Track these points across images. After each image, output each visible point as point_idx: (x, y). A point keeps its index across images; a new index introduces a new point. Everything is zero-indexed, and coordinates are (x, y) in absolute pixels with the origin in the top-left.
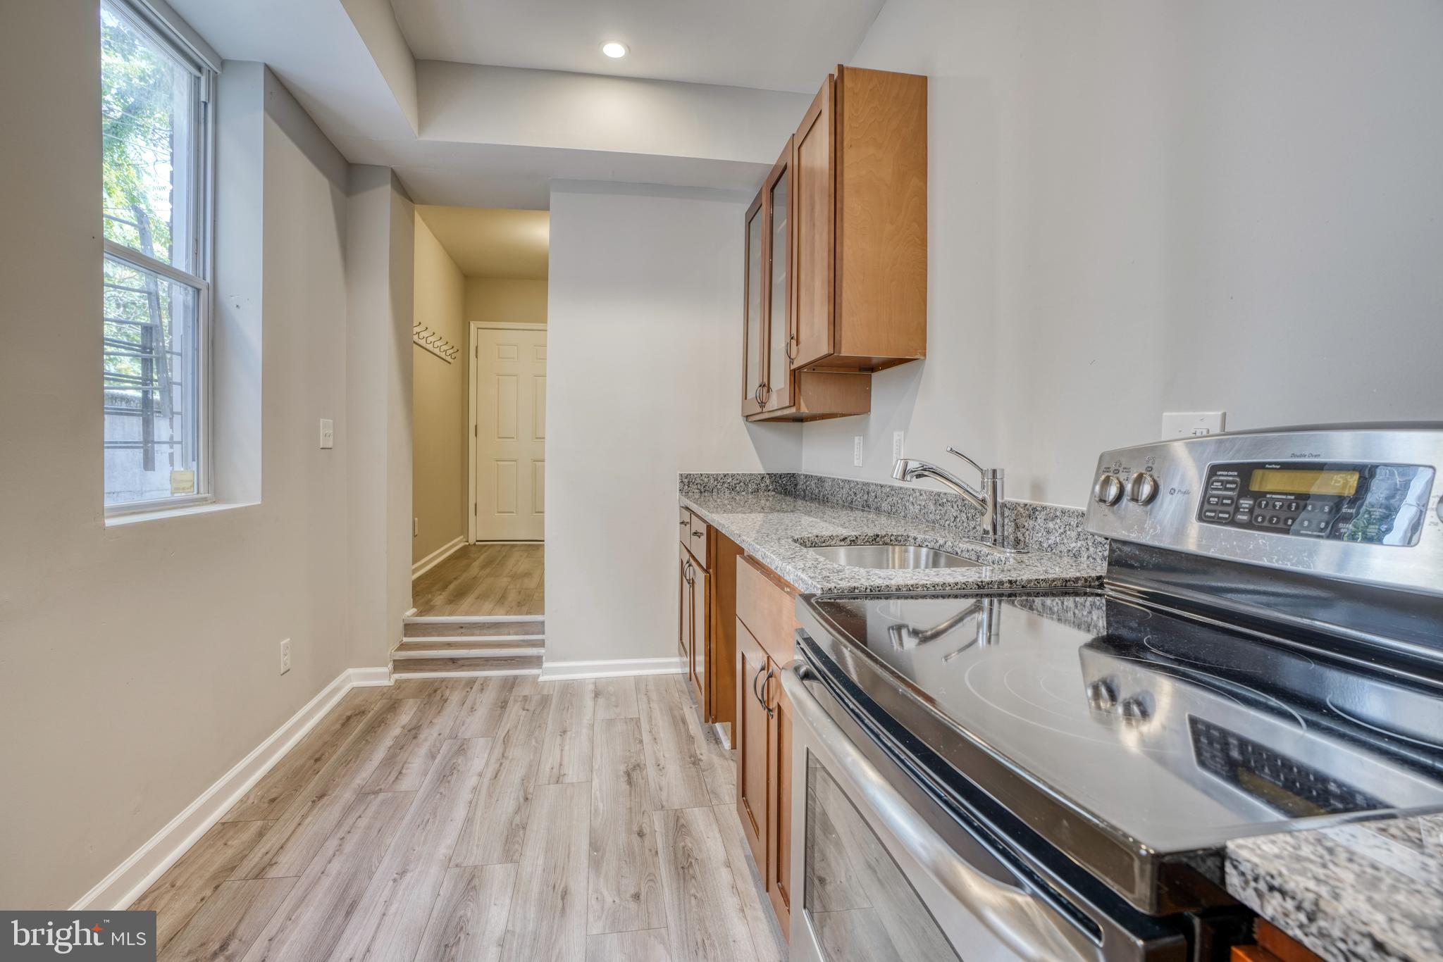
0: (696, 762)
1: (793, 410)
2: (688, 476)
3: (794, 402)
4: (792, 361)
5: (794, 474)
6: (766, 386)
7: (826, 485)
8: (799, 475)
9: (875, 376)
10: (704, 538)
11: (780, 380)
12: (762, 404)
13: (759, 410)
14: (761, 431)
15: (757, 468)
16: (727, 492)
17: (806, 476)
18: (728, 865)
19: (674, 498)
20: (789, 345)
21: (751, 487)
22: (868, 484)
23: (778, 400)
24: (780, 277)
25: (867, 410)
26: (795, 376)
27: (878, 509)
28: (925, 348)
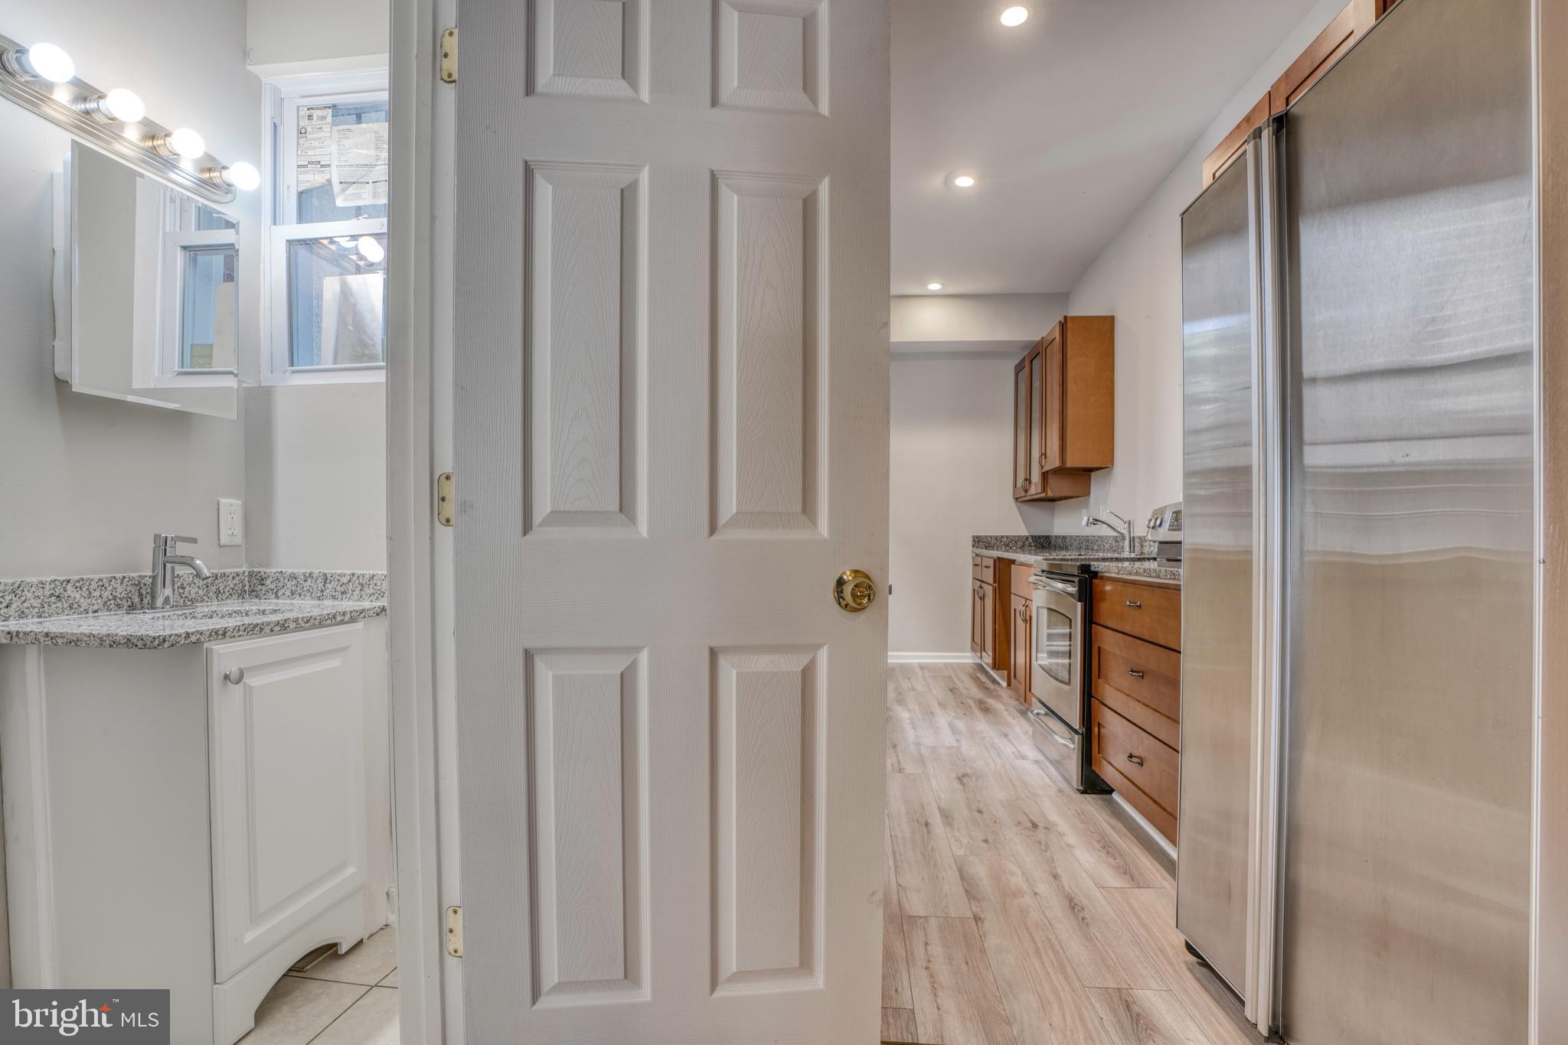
0: (987, 688)
1: (1043, 495)
2: (978, 537)
3: (1044, 490)
4: (1042, 467)
5: (1048, 536)
6: (1028, 480)
7: (1068, 540)
8: (1051, 536)
9: (1092, 474)
10: (992, 569)
11: (1036, 477)
12: (1026, 491)
13: (1024, 494)
14: (1026, 508)
15: (1024, 532)
16: (1004, 548)
17: (1056, 537)
18: (1007, 710)
19: (968, 550)
20: (1040, 458)
21: (1020, 544)
22: (1088, 537)
23: (1035, 490)
24: (1036, 415)
25: (1088, 494)
26: (1045, 476)
27: (1092, 549)
28: (1113, 461)
